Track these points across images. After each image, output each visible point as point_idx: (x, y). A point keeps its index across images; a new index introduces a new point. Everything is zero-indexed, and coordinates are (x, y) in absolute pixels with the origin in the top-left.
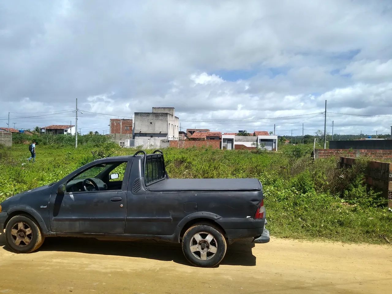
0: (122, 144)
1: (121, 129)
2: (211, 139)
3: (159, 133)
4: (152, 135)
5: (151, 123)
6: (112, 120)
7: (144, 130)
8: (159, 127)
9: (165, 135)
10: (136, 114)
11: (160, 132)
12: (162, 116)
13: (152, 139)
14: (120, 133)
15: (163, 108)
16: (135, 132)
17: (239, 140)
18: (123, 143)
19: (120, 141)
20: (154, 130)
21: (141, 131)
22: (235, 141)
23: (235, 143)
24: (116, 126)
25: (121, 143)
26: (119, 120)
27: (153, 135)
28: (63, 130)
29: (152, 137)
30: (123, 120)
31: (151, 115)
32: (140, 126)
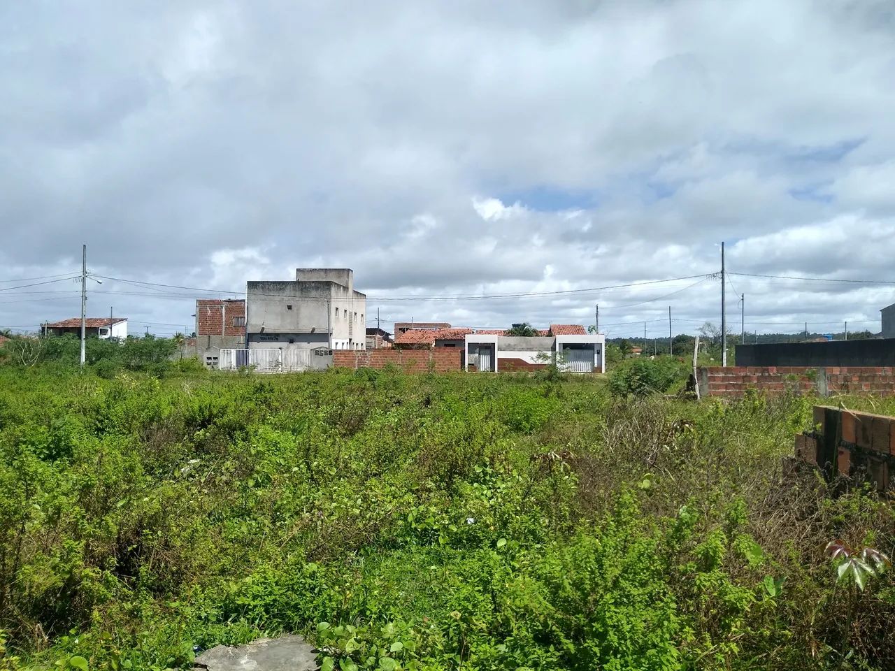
0: (212, 361)
1: (224, 323)
2: (446, 345)
3: (310, 331)
4: (292, 338)
5: (290, 307)
6: (202, 303)
7: (272, 325)
8: (308, 316)
9: (325, 337)
10: (252, 285)
11: (314, 329)
12: (317, 288)
13: (293, 346)
14: (220, 333)
15: (322, 269)
16: (250, 330)
17: (509, 348)
18: (214, 358)
19: (206, 355)
20: (298, 324)
21: (263, 329)
22: (500, 349)
23: (499, 355)
24: (212, 317)
25: (209, 358)
26: (219, 303)
27: (294, 337)
28: (96, 329)
29: (291, 342)
30: (230, 301)
31: (288, 287)
32: (260, 317)
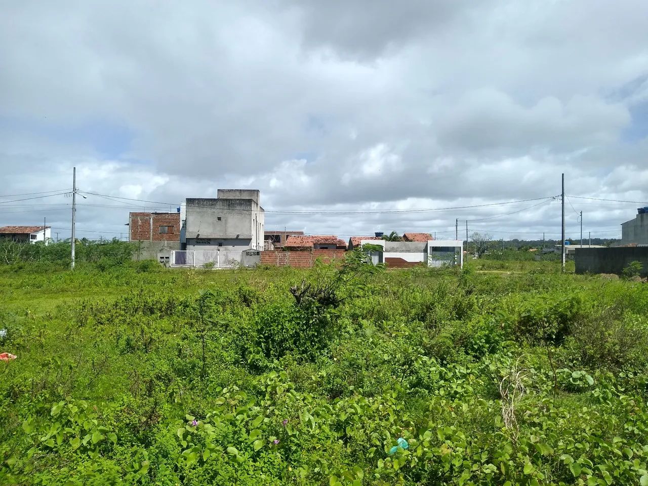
0: (164, 260)
1: (152, 231)
2: (321, 248)
3: (235, 237)
4: (220, 242)
5: (219, 219)
6: (134, 215)
7: (205, 233)
8: (234, 226)
9: (247, 241)
10: (190, 201)
11: (238, 236)
12: (241, 204)
13: (221, 248)
14: (149, 238)
15: (238, 190)
16: (188, 236)
17: (393, 250)
18: (166, 258)
19: (160, 255)
20: (226, 231)
21: (199, 235)
22: (386, 251)
23: (386, 255)
24: (142, 226)
25: (162, 258)
26: (148, 215)
27: (223, 241)
28: (28, 235)
29: (220, 245)
30: (156, 214)
31: (218, 203)
32: (198, 226)
